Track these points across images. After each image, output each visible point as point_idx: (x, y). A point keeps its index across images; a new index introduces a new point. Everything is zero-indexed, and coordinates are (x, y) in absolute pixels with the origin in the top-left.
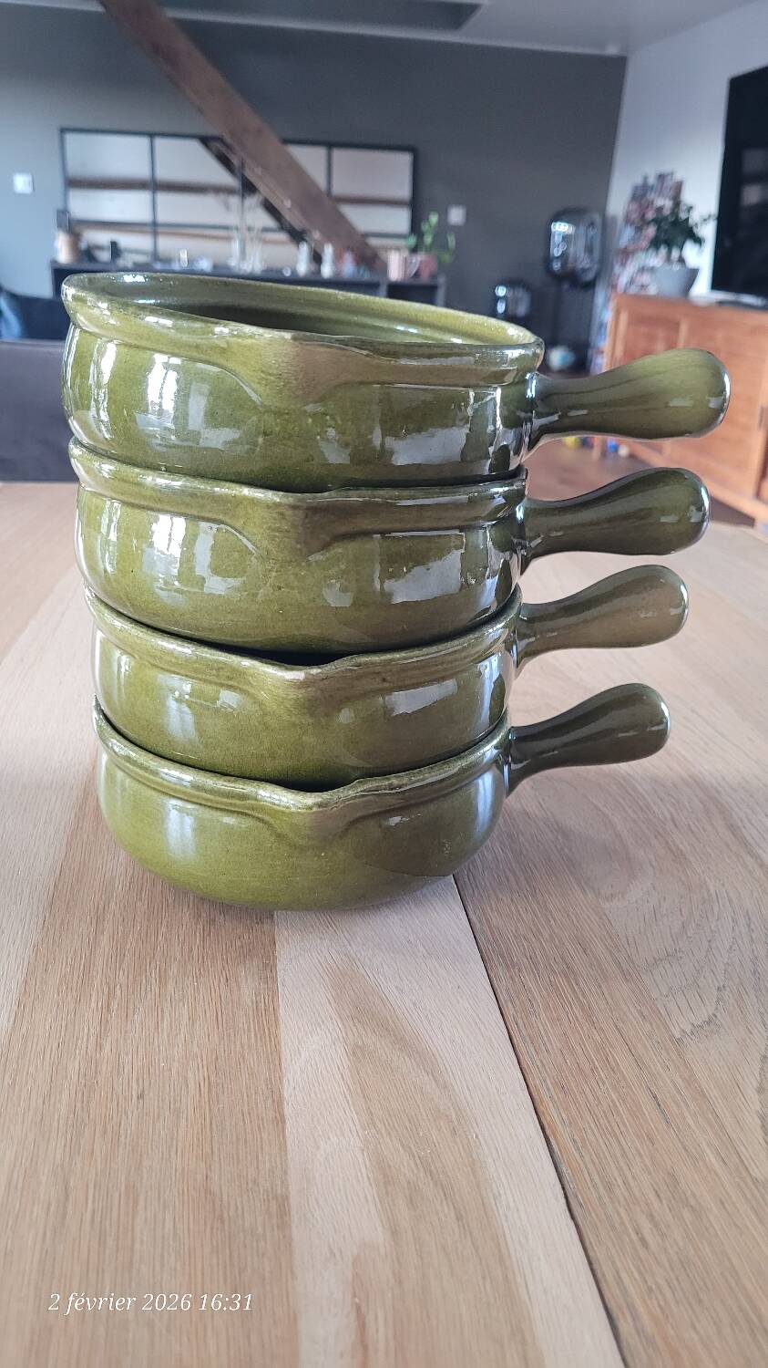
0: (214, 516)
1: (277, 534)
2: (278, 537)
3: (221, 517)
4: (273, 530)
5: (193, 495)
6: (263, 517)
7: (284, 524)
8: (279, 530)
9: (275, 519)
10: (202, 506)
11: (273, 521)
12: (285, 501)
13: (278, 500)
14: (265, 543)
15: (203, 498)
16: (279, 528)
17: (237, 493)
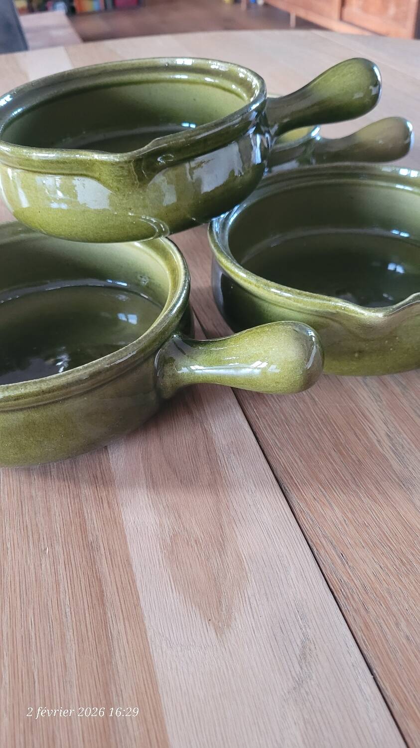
0: (80, 173)
1: (122, 178)
2: (123, 180)
3: (85, 172)
4: (119, 176)
5: (64, 162)
6: (111, 171)
7: (124, 172)
8: (121, 176)
9: (118, 170)
10: (71, 169)
11: (117, 172)
12: (122, 160)
13: (118, 160)
14: (115, 184)
15: (70, 163)
16: (122, 175)
17: (91, 158)
